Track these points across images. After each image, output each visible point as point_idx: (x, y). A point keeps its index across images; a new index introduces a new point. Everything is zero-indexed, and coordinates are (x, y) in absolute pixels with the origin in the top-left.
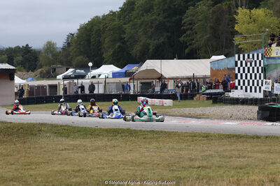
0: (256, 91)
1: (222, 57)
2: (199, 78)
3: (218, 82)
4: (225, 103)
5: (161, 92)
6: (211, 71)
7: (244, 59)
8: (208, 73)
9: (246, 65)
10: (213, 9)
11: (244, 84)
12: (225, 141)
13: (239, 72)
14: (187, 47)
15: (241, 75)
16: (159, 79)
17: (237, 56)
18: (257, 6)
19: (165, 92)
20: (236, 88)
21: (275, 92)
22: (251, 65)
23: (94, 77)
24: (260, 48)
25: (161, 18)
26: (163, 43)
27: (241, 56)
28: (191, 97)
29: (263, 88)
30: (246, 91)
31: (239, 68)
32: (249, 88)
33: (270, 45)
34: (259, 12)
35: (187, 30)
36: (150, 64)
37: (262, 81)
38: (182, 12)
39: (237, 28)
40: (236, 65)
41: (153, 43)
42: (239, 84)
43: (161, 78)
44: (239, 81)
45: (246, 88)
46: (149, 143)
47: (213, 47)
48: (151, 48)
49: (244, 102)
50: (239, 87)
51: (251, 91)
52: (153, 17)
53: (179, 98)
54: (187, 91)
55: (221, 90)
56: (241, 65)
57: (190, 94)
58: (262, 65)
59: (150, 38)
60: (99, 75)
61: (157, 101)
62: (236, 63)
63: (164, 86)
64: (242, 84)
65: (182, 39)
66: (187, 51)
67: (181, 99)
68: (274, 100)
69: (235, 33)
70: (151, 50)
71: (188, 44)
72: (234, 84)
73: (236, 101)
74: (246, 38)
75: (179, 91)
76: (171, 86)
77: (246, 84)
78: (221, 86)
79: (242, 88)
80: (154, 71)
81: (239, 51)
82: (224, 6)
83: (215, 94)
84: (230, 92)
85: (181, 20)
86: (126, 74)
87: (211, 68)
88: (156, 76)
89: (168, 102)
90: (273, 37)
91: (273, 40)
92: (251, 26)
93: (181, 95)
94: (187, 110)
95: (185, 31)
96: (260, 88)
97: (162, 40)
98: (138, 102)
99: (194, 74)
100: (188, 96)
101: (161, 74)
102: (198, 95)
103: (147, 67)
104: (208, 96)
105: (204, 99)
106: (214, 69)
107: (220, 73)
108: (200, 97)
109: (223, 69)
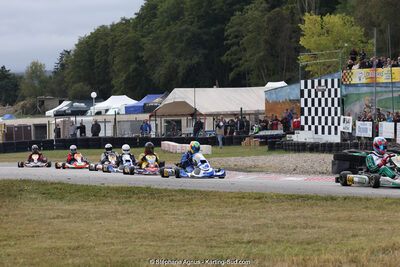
0: (330, 133)
1: (282, 84)
2: (249, 114)
3: (276, 120)
4: (286, 150)
6: (267, 102)
7: (313, 87)
8: (262, 107)
9: (316, 96)
10: (268, 15)
11: (313, 123)
12: (286, 205)
13: (306, 105)
14: (231, 70)
15: (310, 109)
16: (192, 115)
17: (303, 82)
18: (332, 11)
19: (201, 134)
20: (302, 128)
21: (358, 134)
22: (323, 95)
23: (99, 113)
24: (336, 71)
25: (194, 28)
26: (198, 63)
27: (309, 82)
28: (238, 141)
29: (340, 129)
30: (316, 132)
31: (306, 100)
32: (320, 128)
33: (350, 67)
34: (334, 20)
35: (232, 45)
36: (179, 94)
37: (339, 119)
38: (225, 20)
39: (302, 42)
40: (302, 95)
41: (183, 64)
42: (306, 123)
43: (194, 114)
44: (306, 118)
45: (316, 128)
46: (178, 208)
47: (268, 70)
48: (181, 71)
49: (314, 148)
50: (306, 127)
51: (323, 133)
52: (184, 27)
53: (221, 143)
54: (232, 132)
55: (280, 132)
56: (309, 96)
57: (236, 138)
58: (339, 96)
59: (179, 56)
60: (107, 111)
62: (302, 92)
63: (199, 126)
64: (310, 123)
65: (224, 58)
66: (231, 75)
67: (224, 144)
68: (356, 146)
69: (300, 49)
70: (181, 74)
71: (233, 65)
72: (299, 122)
73: (302, 148)
74: (315, 57)
75: (220, 133)
76: (209, 125)
77: (316, 123)
78: (280, 126)
79: (310, 128)
80: (184, 104)
81: (306, 76)
82: (284, 10)
83: (272, 137)
84: (293, 133)
85: (223, 30)
86: (145, 109)
87: (266, 100)
88: (188, 111)
89: (206, 148)
90: (354, 55)
91: (354, 59)
92: (324, 40)
93: (223, 139)
94: (232, 161)
95: (228, 47)
96: (336, 128)
97: (196, 59)
98: (162, 148)
99: (241, 108)
100: (234, 140)
101: (195, 109)
102: (247, 139)
103: (175, 98)
104: (263, 140)
105: (256, 144)
106: (271, 101)
107: (279, 106)
108: (251, 141)
109: (283, 102)
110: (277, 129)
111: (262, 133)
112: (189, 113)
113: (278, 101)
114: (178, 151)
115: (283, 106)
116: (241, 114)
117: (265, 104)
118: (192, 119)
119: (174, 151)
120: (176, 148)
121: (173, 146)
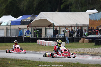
2: (80, 26)
36: (43, 15)
57: (76, 38)
60: (1, 23)
66: (62, 6)
80: (46, 20)
86: (22, 23)
87: (90, 19)
88: (47, 24)
93: (69, 39)
98: (38, 43)
99: (77, 23)
100: (75, 40)
101: (53, 23)
102: (82, 39)
103: (41, 17)
104: (90, 40)
105: (87, 41)
106: (92, 20)
107: (97, 22)
108: (84, 40)
109: (99, 20)
110: (97, 34)
111: (90, 36)
112: (48, 25)
113: (96, 20)
114: (47, 45)
115: (99, 22)
116: (77, 26)
117: (90, 21)
118: (49, 28)
119: (44, 45)
120: (46, 43)
121: (44, 42)
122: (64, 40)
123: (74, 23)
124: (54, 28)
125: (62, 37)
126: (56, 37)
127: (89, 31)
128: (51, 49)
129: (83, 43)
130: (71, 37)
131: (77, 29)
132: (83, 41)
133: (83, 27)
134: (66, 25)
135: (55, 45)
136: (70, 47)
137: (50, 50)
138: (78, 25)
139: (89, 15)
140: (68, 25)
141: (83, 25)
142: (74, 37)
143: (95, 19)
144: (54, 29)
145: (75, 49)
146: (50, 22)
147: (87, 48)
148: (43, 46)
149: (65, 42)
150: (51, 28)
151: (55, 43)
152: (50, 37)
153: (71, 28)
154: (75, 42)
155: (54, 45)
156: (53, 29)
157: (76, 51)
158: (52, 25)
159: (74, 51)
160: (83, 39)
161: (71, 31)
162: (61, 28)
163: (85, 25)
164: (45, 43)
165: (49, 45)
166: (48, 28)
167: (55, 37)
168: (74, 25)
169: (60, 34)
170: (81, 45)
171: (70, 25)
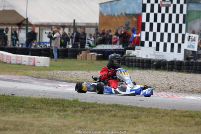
0: (172, 50)
2: (80, 27)
5: (27, 46)
6: (101, 15)
7: (156, 1)
8: (95, 19)
9: (160, 11)
11: (154, 39)
13: (148, 20)
15: (151, 25)
20: (142, 44)
22: (167, 11)
28: (73, 55)
29: (184, 47)
30: (157, 49)
31: (148, 15)
32: (162, 45)
37: (184, 36)
40: (144, 10)
42: (147, 39)
44: (147, 34)
45: (158, 44)
50: (147, 43)
51: (165, 50)
53: (55, 54)
56: (152, 11)
57: (71, 50)
58: (185, 12)
61: (25, 59)
62: (144, 6)
64: (151, 39)
72: (139, 38)
77: (158, 39)
79: (150, 45)
80: (14, 13)
84: (134, 49)
87: (101, 13)
88: (15, 20)
89: (43, 61)
93: (58, 51)
96: (179, 46)
99: (74, 20)
100: (69, 53)
101: (27, 18)
102: (83, 53)
103: (4, 6)
104: (100, 55)
105: (93, 58)
106: (105, 15)
107: (114, 20)
108: (87, 54)
109: (118, 15)
111: (99, 47)
112: (16, 22)
113: (113, 15)
114: (13, 62)
115: (118, 20)
116: (74, 26)
117: (100, 17)
118: (19, 29)
119: (8, 62)
120: (11, 58)
121: (7, 56)
122: (47, 52)
123: (68, 20)
124: (29, 28)
125: (43, 46)
126: (32, 47)
127: (97, 37)
128: (21, 71)
129: (85, 61)
130: (63, 47)
131: (74, 32)
132: (86, 56)
133: (86, 29)
134: (53, 24)
135: (29, 62)
136: (59, 67)
137: (19, 73)
138: (77, 23)
139: (98, 6)
140: (57, 23)
141: (87, 24)
142: (67, 47)
143: (110, 14)
144: (29, 31)
145: (69, 71)
146: (21, 16)
147: (94, 70)
148: (6, 65)
149: (49, 58)
150: (23, 28)
151: (30, 58)
152: (20, 46)
153: (62, 29)
154: (70, 58)
155: (26, 63)
156: (27, 29)
157: (72, 77)
158: (25, 22)
159: (66, 76)
160: (84, 51)
161: (63, 36)
162: (42, 29)
163: (90, 25)
164: (9, 59)
165: (18, 62)
166: (17, 27)
167: (29, 47)
168: (68, 25)
169: (40, 41)
170: (80, 64)
171: (60, 24)
